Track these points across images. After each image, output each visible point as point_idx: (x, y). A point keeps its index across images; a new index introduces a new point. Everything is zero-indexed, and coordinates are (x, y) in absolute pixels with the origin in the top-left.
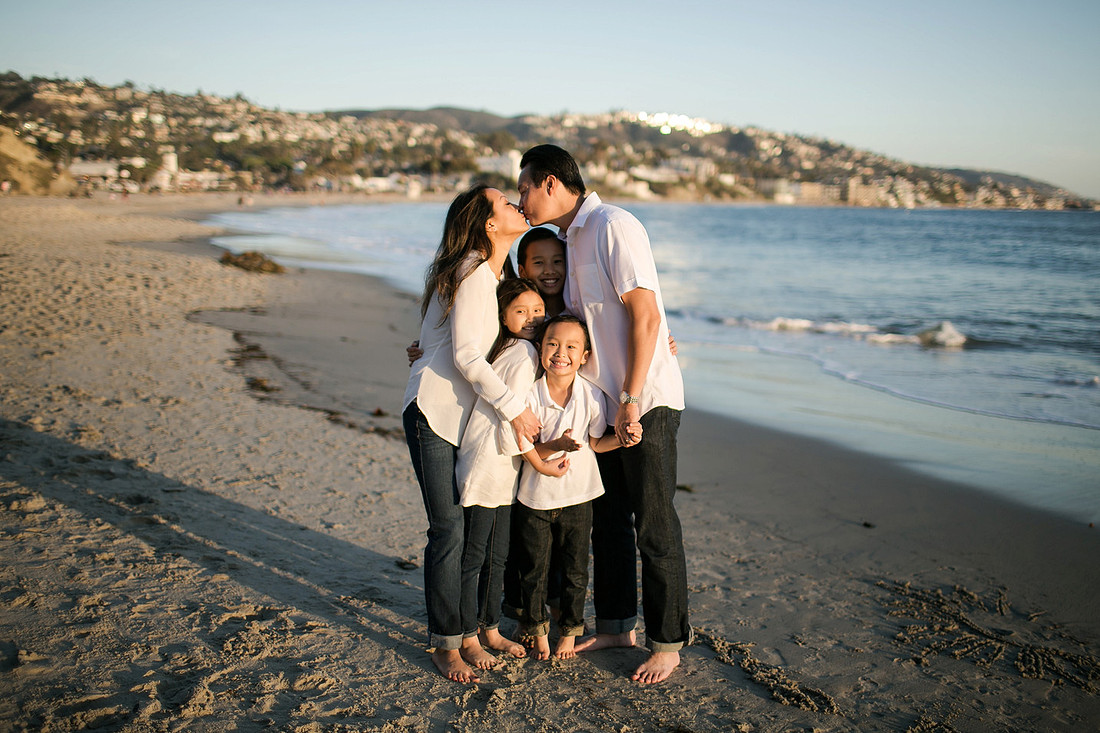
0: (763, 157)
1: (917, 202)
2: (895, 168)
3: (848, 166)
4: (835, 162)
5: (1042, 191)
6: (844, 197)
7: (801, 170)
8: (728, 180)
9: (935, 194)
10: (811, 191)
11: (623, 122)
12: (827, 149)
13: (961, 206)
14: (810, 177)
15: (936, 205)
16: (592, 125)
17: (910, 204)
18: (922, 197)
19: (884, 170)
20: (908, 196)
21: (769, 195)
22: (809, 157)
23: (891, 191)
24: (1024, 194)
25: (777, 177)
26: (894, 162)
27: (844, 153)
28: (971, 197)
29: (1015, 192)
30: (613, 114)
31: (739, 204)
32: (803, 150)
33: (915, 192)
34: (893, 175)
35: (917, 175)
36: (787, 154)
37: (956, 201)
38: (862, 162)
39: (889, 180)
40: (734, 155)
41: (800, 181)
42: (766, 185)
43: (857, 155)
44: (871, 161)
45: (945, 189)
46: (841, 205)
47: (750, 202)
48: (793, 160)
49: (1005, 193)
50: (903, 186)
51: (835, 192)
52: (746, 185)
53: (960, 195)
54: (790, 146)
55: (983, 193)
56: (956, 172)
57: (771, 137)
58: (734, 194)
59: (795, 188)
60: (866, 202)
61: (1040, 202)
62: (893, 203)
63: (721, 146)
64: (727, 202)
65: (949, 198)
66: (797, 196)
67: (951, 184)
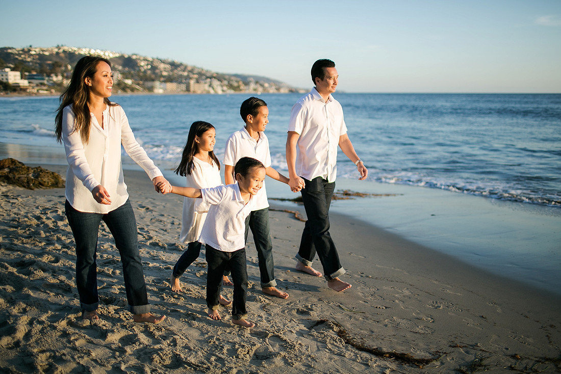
0: (142, 70)
1: (223, 91)
2: (208, 75)
3: (185, 74)
4: (178, 72)
5: (278, 85)
6: (188, 89)
7: (164, 77)
8: (129, 82)
9: (231, 86)
10: (171, 86)
11: (64, 52)
12: (174, 65)
13: (242, 92)
14: (169, 79)
15: (232, 92)
16: (47, 53)
17: (220, 92)
18: (225, 88)
19: (203, 76)
20: (219, 89)
21: (151, 89)
22: (165, 70)
23: (210, 85)
24: (271, 86)
25: (153, 80)
26: (207, 71)
27: (182, 67)
30: (58, 47)
31: (135, 94)
32: (162, 66)
33: (222, 86)
34: (211, 78)
35: (220, 78)
36: (154, 68)
37: (241, 90)
38: (192, 71)
40: (127, 69)
41: (165, 82)
42: (149, 84)
43: (189, 68)
44: (196, 71)
45: (235, 84)
46: (187, 93)
47: (141, 93)
48: (157, 71)
49: (262, 85)
50: (216, 83)
51: (183, 87)
52: (138, 84)
53: (242, 87)
54: (155, 64)
55: (252, 86)
56: (236, 76)
57: (145, 60)
58: (133, 90)
59: (163, 85)
60: (199, 92)
61: (278, 89)
62: (212, 92)
63: (119, 65)
64: (129, 93)
65: (236, 88)
66: (165, 89)
67: (237, 82)
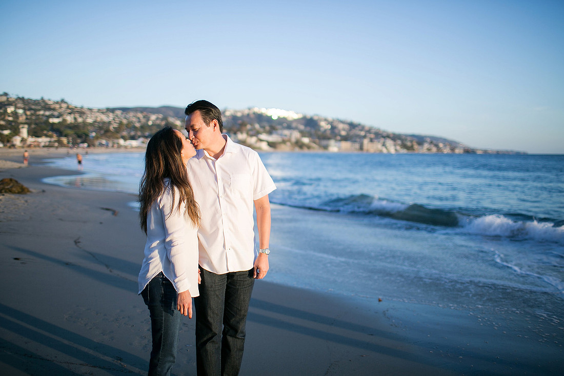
0: (322, 129)
1: (396, 150)
2: (385, 134)
3: (363, 133)
4: (356, 131)
5: (453, 145)
6: (361, 148)
7: (340, 136)
8: (306, 140)
9: (404, 146)
10: (346, 145)
11: (254, 113)
12: (352, 126)
13: (416, 152)
14: (345, 139)
15: (405, 151)
16: (239, 115)
17: (392, 151)
18: (398, 148)
19: (379, 136)
20: (391, 148)
21: (326, 147)
22: (344, 130)
23: (384, 145)
24: (445, 146)
25: (329, 139)
26: (384, 132)
27: (360, 128)
28: (420, 147)
29: (441, 145)
30: (249, 109)
31: (312, 152)
32: (341, 126)
33: (395, 145)
34: (384, 137)
35: (395, 137)
36: (333, 128)
37: (414, 150)
38: (369, 131)
39: (382, 140)
40: (308, 129)
41: (341, 140)
42: (324, 142)
43: (367, 128)
44: (373, 131)
45: (409, 144)
46: (360, 152)
47: (317, 150)
48: (336, 131)
49: (436, 146)
50: (389, 143)
51: (357, 146)
52: (314, 142)
53: (416, 146)
54: (335, 124)
55: (426, 146)
56: (413, 136)
57: (326, 120)
58: (309, 147)
59: (338, 144)
60: (372, 150)
61: (453, 149)
62: (385, 151)
63: (302, 124)
64: (306, 151)
65: (410, 148)
66: (339, 148)
67: (411, 141)
